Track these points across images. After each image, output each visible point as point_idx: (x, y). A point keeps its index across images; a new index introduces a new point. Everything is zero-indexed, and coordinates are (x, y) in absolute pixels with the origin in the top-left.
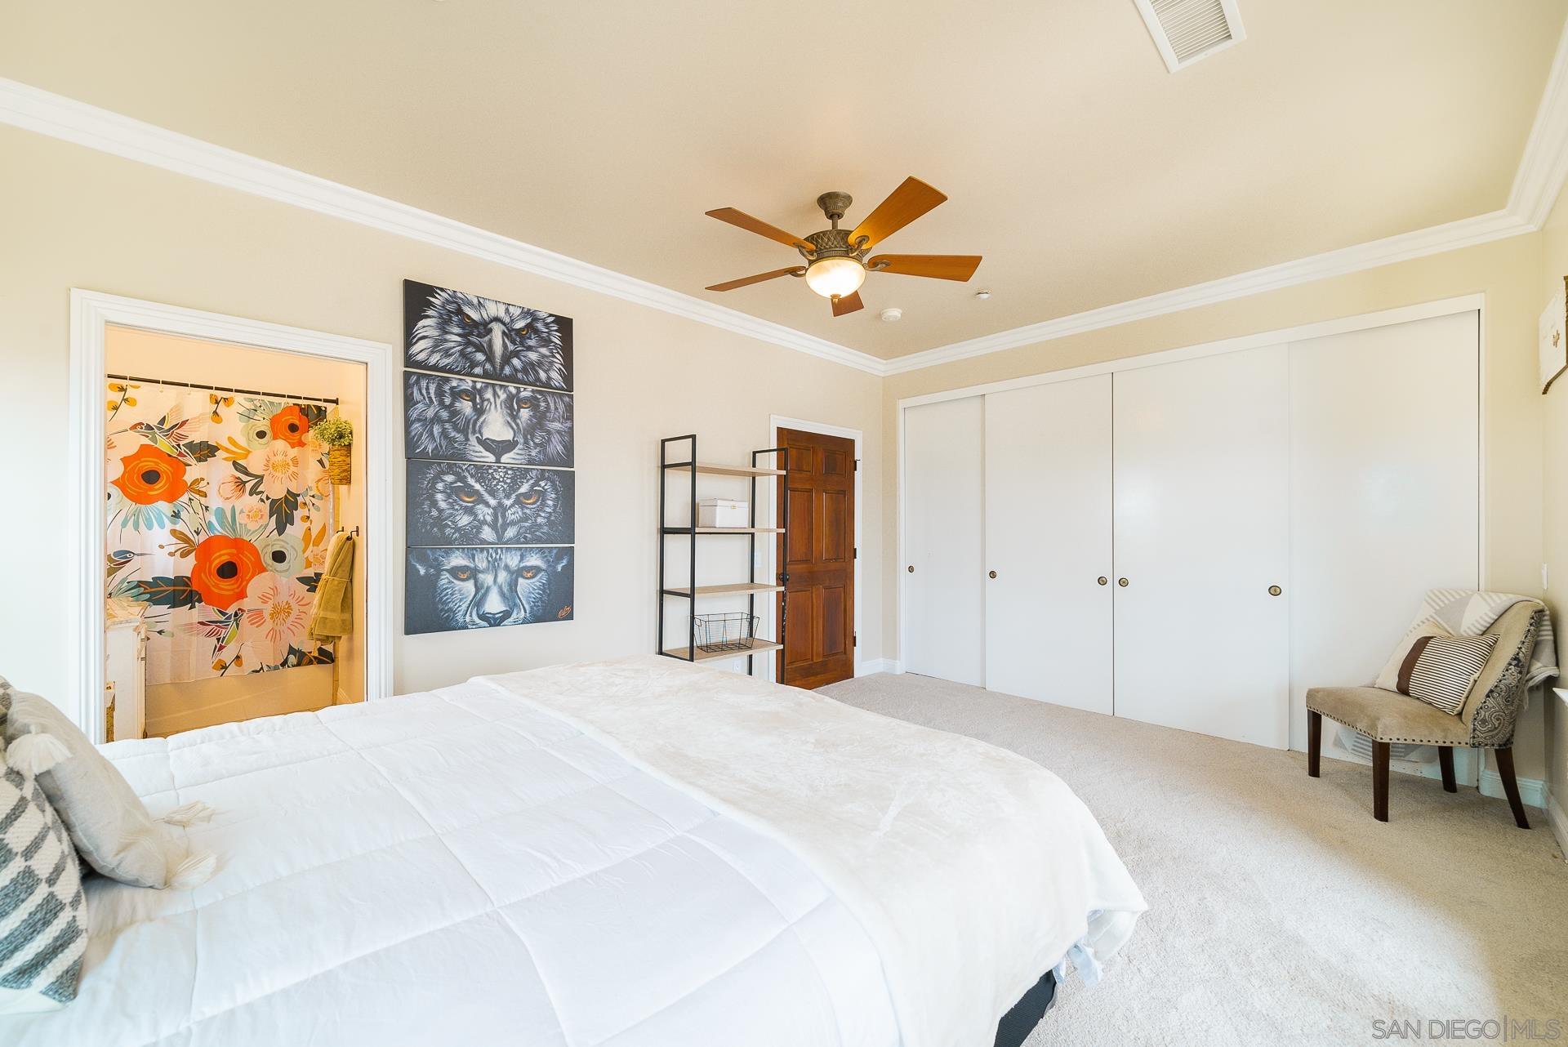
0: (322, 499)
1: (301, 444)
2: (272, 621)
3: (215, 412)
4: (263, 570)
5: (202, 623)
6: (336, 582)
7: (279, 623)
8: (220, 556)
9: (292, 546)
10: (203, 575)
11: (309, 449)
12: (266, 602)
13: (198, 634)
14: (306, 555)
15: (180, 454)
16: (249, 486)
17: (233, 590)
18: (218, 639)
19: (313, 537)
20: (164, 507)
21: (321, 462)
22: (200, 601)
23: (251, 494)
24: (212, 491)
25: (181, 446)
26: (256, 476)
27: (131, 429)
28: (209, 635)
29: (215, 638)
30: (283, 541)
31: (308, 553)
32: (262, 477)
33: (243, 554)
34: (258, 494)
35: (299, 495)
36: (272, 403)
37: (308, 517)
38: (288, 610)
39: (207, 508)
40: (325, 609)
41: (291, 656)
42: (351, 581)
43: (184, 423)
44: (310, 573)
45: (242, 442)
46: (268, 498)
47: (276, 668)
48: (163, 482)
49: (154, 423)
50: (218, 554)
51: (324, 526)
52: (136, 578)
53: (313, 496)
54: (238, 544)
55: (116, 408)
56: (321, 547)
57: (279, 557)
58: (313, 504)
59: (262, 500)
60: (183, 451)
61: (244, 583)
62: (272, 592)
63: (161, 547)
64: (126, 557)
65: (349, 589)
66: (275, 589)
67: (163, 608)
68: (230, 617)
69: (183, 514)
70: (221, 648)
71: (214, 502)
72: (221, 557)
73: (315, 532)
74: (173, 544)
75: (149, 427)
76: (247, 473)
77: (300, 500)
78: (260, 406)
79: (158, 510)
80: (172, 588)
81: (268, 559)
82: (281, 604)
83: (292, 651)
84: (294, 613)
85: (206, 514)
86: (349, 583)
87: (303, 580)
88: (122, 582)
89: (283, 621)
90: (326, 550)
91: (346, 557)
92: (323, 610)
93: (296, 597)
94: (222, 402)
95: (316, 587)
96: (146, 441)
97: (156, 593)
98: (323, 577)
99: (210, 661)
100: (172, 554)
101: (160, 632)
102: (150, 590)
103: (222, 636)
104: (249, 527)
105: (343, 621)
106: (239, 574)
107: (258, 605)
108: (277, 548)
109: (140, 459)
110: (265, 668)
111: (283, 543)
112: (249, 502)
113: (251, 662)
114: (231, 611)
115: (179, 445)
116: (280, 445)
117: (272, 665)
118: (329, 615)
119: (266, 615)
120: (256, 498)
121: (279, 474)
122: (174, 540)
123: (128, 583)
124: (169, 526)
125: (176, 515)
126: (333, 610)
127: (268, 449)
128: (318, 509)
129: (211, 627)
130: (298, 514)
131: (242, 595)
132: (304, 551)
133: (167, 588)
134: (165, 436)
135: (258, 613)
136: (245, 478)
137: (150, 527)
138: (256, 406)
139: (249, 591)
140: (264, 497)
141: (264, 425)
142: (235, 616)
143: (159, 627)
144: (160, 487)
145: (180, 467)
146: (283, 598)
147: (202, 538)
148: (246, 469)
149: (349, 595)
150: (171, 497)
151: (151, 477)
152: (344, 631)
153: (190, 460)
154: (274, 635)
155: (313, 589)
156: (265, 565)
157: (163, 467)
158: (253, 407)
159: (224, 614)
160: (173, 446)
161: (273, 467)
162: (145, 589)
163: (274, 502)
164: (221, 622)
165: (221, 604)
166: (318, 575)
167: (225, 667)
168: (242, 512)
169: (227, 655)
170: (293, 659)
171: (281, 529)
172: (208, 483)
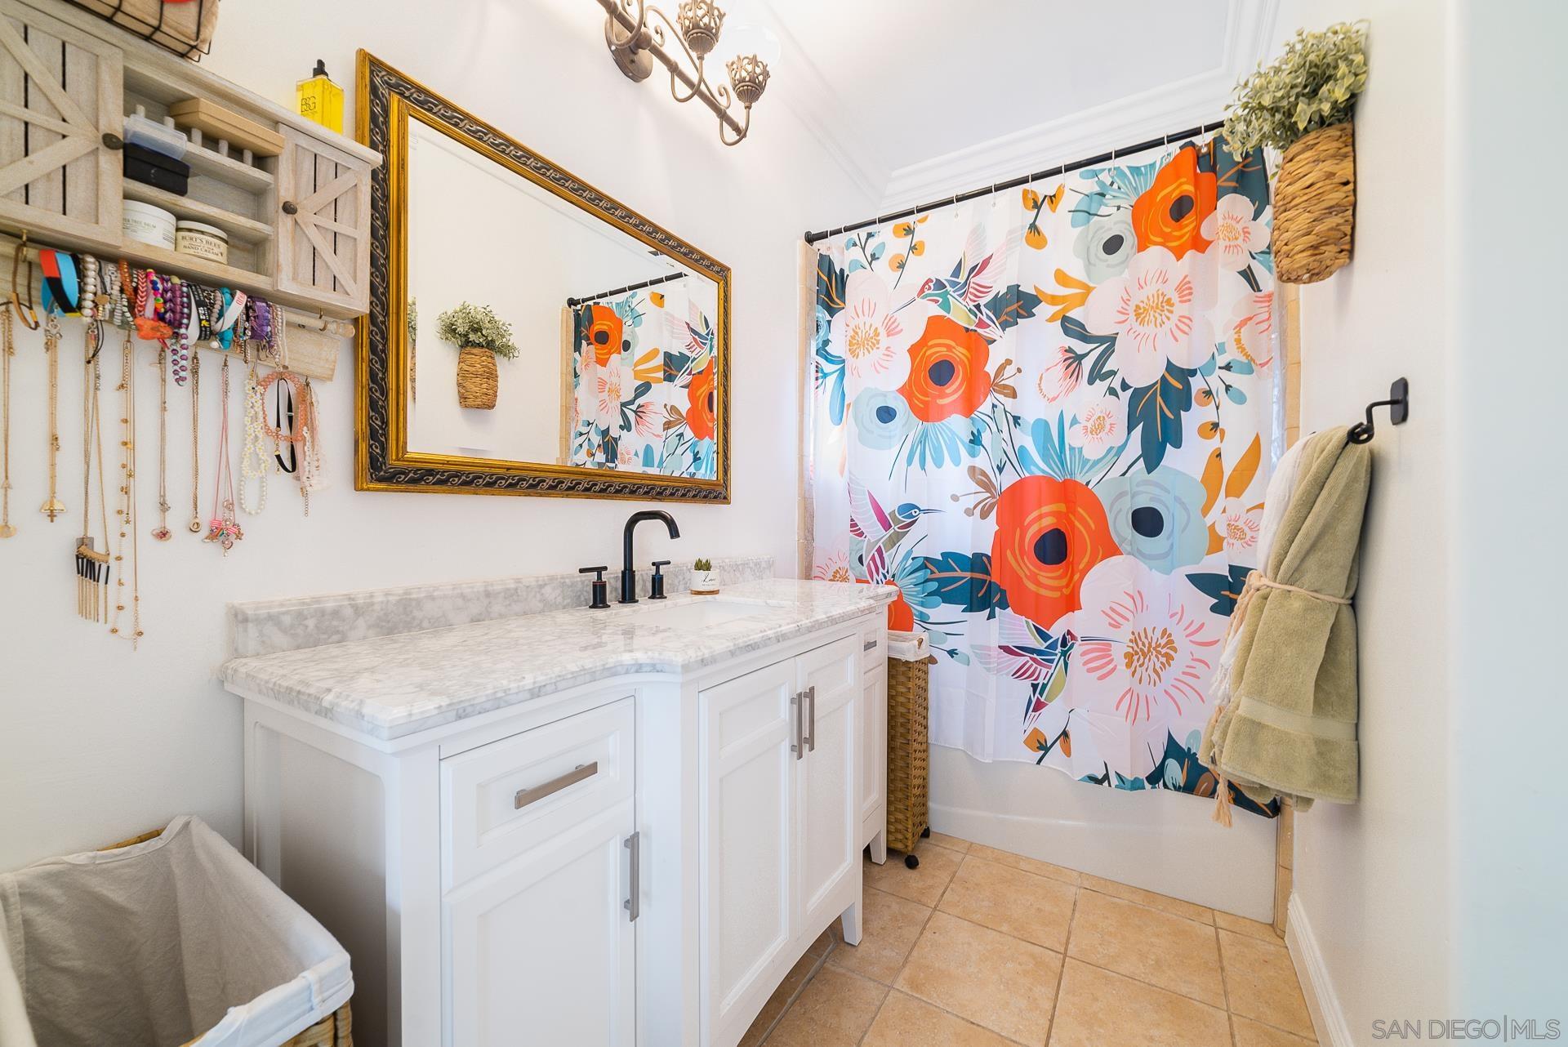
0: (1251, 372)
1: (1200, 244)
2: (1128, 672)
3: (1033, 227)
4: (1113, 550)
5: (1006, 649)
6: (1296, 605)
7: (1145, 679)
8: (1040, 517)
9: (1177, 499)
10: (1009, 553)
11: (1218, 250)
12: (1117, 626)
13: (998, 671)
14: (1209, 520)
15: (982, 324)
16: (1087, 365)
17: (1059, 589)
18: (1035, 687)
19: (1227, 471)
20: (957, 425)
21: (1248, 275)
22: (1004, 605)
23: (1091, 382)
24: (1026, 385)
25: (982, 308)
26: (1100, 340)
27: (919, 295)
28: (1019, 674)
29: (1028, 682)
30: (1157, 485)
31: (1214, 515)
32: (1111, 340)
33: (1074, 513)
34: (1103, 377)
35: (1193, 373)
36: (1135, 170)
37: (1215, 426)
38: (1166, 650)
39: (1016, 419)
40: (1258, 693)
41: (1172, 764)
42: (1354, 604)
43: (986, 263)
44: (1217, 565)
45: (1076, 271)
46: (1125, 386)
47: (1136, 785)
48: (957, 383)
49: (945, 276)
50: (1034, 514)
51: (1257, 441)
52: (921, 552)
53: (1228, 367)
54: (1069, 492)
55: (902, 266)
56: (1249, 497)
57: (1148, 522)
58: (1228, 388)
59: (1112, 391)
60: (984, 318)
61: (1076, 577)
62: (1129, 603)
63: (955, 498)
64: (911, 516)
65: (1347, 632)
66: (1138, 599)
67: (953, 611)
68: (1053, 646)
69: (986, 438)
70: (1039, 706)
71: (1032, 407)
72: (1040, 520)
73: (1229, 464)
74: (973, 495)
75: (940, 285)
76: (1085, 337)
77: (1197, 384)
78: (1112, 184)
79: (951, 430)
80: (968, 575)
81: (1121, 527)
82: (1150, 634)
83: (1173, 749)
84: (1181, 660)
85: (1016, 432)
86: (1347, 613)
87: (1203, 582)
88: (906, 558)
89: (1154, 676)
90: (1261, 506)
91: (1339, 510)
92: (1249, 695)
93: (1185, 623)
94: (1046, 206)
95: (1233, 602)
96: (935, 310)
97: (943, 582)
98: (1252, 580)
99: (1019, 729)
100: (969, 512)
101: (952, 653)
102: (938, 575)
103: (1041, 681)
104: (1086, 454)
105: (1324, 747)
106: (1070, 558)
107: (1101, 629)
108: (1143, 502)
109: (926, 345)
110: (1114, 781)
111: (1157, 491)
112: (1091, 399)
113: (1087, 758)
114: (1056, 631)
115: (978, 307)
116: (1156, 255)
117: (1128, 776)
118: (1270, 715)
119: (1118, 652)
120: (1101, 386)
121: (1149, 329)
122: (975, 487)
123: (913, 559)
124: (966, 460)
125: (975, 440)
126: (1286, 702)
127: (1126, 274)
128: (1240, 399)
129: (1022, 660)
130: (1192, 420)
131: (1071, 603)
132: (1206, 510)
133: (959, 573)
134: (960, 296)
135: (1104, 645)
136: (1080, 347)
137: (939, 463)
138: (1101, 184)
139: (1085, 593)
140: (1116, 384)
141: (1116, 219)
142: (1064, 644)
143: (951, 642)
144: (953, 391)
145: (978, 345)
146: (1155, 620)
147: (1007, 479)
148: (1082, 326)
149: (1347, 657)
150: (969, 407)
151: (941, 373)
152: (1324, 780)
153: (993, 331)
154: (1135, 706)
155: (1225, 607)
156: (1116, 540)
157: (959, 353)
158: (1097, 189)
159: (1044, 636)
160: (970, 310)
161: (1138, 315)
162: (932, 572)
163: (1138, 394)
164: (1039, 652)
165: (1042, 614)
166: (1239, 574)
167: (1044, 748)
168: (1074, 421)
169: (1049, 723)
170: (1175, 772)
171: (1152, 457)
172: (1019, 370)
